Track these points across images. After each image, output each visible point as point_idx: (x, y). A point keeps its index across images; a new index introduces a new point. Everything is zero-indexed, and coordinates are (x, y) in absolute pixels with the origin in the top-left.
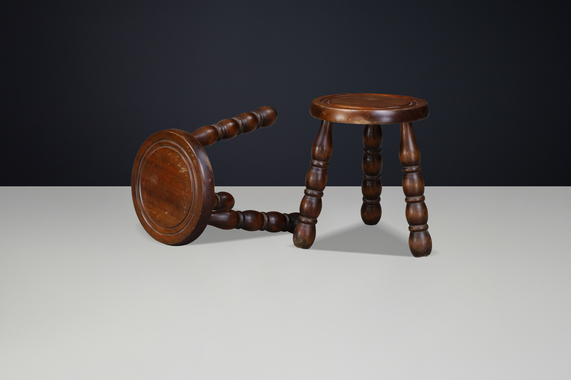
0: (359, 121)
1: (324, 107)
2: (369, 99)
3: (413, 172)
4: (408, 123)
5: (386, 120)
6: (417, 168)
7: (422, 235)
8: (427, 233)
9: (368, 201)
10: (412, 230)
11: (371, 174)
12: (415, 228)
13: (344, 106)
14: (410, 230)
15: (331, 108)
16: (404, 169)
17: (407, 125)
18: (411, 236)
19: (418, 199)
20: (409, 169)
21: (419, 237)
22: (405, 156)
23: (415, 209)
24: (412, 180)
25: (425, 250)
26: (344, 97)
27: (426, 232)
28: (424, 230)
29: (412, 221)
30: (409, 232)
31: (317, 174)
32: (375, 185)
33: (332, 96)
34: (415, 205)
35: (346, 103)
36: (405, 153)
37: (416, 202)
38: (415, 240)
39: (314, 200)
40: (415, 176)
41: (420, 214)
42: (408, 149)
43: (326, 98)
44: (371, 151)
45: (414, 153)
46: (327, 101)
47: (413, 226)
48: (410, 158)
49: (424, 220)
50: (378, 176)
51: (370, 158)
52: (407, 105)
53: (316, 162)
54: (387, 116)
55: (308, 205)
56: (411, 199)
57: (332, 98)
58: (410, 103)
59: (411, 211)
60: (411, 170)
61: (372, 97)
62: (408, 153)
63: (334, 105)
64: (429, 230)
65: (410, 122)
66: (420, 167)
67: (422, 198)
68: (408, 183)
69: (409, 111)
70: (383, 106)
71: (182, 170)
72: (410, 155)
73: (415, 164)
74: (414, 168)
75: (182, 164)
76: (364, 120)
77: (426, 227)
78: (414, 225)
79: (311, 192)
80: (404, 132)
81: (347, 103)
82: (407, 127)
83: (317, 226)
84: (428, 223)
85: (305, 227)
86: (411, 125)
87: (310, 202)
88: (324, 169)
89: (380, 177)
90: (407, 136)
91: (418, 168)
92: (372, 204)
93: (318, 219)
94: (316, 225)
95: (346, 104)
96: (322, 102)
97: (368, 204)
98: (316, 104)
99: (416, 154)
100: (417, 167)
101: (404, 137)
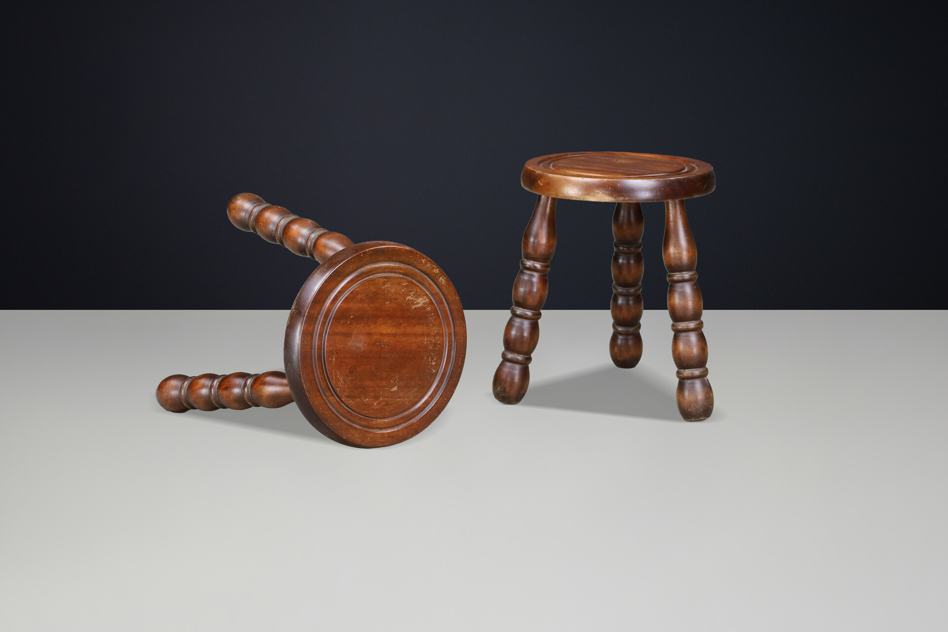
0: (594, 196)
1: (540, 172)
2: (619, 161)
3: (684, 281)
4: (677, 201)
5: (645, 195)
6: (691, 275)
7: (698, 384)
8: (706, 382)
9: (620, 329)
10: (681, 376)
11: (625, 285)
12: (687, 372)
13: (573, 172)
14: (678, 377)
15: (551, 175)
16: (670, 276)
17: (675, 204)
18: (681, 387)
19: (692, 325)
20: (678, 277)
21: (692, 389)
22: (672, 255)
23: (688, 342)
24: (683, 295)
25: (701, 410)
26: (580, 158)
27: (704, 380)
28: (701, 377)
29: (682, 363)
30: (677, 380)
31: (531, 283)
32: (631, 302)
33: (561, 156)
34: (688, 336)
35: (578, 167)
36: (672, 250)
37: (688, 330)
38: (686, 393)
39: (526, 324)
40: (688, 289)
41: (695, 351)
42: (677, 244)
43: (550, 158)
44: (625, 247)
45: (686, 250)
46: (549, 164)
47: (683, 370)
48: (680, 259)
49: (701, 362)
50: (637, 288)
51: (623, 259)
52: (677, 172)
53: (529, 263)
54: (646, 189)
55: (517, 331)
56: (682, 325)
57: (560, 158)
58: (684, 169)
59: (681, 347)
60: (680, 278)
61: (624, 158)
62: (676, 252)
63: (558, 170)
64: (709, 377)
65: (682, 199)
66: (695, 274)
67: (699, 324)
68: (677, 300)
69: (679, 181)
70: (636, 173)
71: (418, 303)
72: (680, 254)
73: (689, 269)
74: (686, 275)
75: (417, 292)
76: (602, 195)
77: (705, 371)
78: (684, 368)
79: (521, 311)
80: (671, 216)
81: (581, 167)
82: (675, 207)
83: (531, 366)
84: (707, 366)
85: (513, 369)
86: (682, 203)
87: (521, 329)
88: (541, 274)
89: (639, 289)
90: (675, 222)
91: (693, 275)
92: (626, 334)
93: (533, 355)
94: (529, 365)
95: (578, 169)
96: (541, 165)
97: (620, 333)
98: (530, 168)
99: (689, 252)
100: (691, 273)
101: (672, 224)
